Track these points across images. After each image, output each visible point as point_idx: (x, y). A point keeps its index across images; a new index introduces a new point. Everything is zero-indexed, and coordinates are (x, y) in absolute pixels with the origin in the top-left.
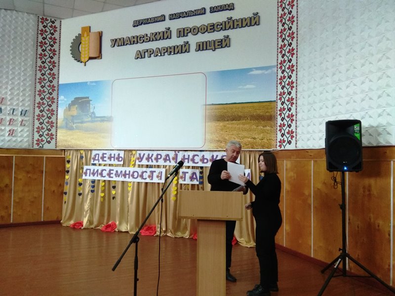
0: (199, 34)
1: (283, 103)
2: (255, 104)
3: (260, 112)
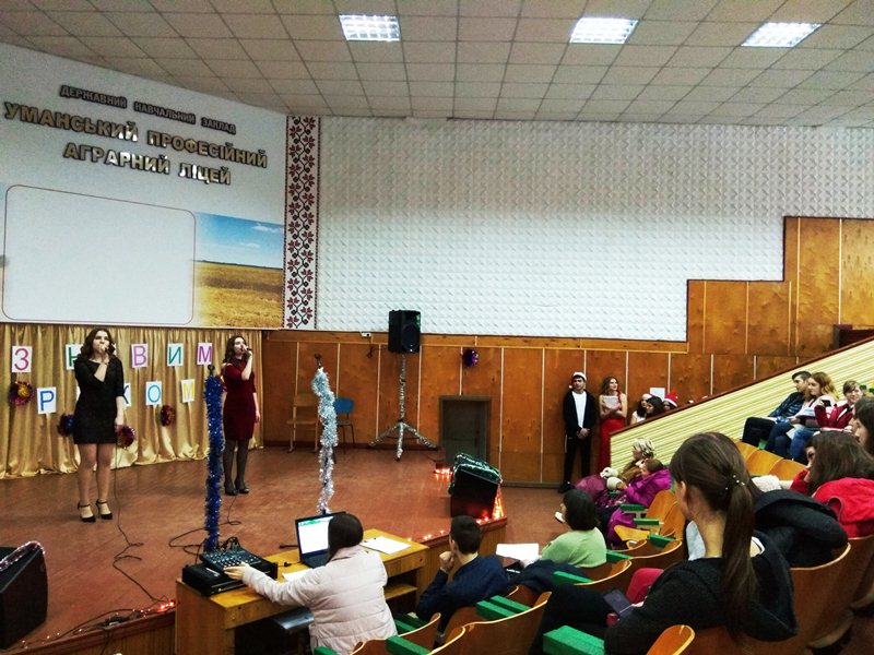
0: (184, 151)
1: (294, 275)
2: (260, 270)
3: (266, 281)
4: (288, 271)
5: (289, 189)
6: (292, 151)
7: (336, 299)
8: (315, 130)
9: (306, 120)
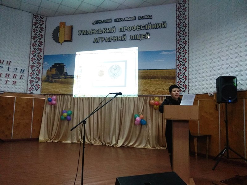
0: (132, 31)
1: (180, 70)
3: (167, 75)
4: (177, 69)
5: (177, 34)
6: (178, 17)
7: (196, 78)
8: (187, 3)
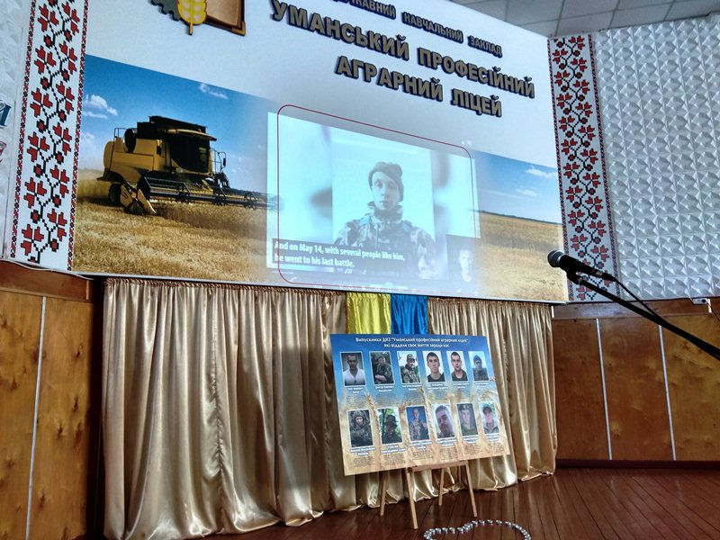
1: (579, 229)
4: (569, 225)
5: (559, 125)
6: (558, 79)
8: (586, 49)
9: (573, 40)
